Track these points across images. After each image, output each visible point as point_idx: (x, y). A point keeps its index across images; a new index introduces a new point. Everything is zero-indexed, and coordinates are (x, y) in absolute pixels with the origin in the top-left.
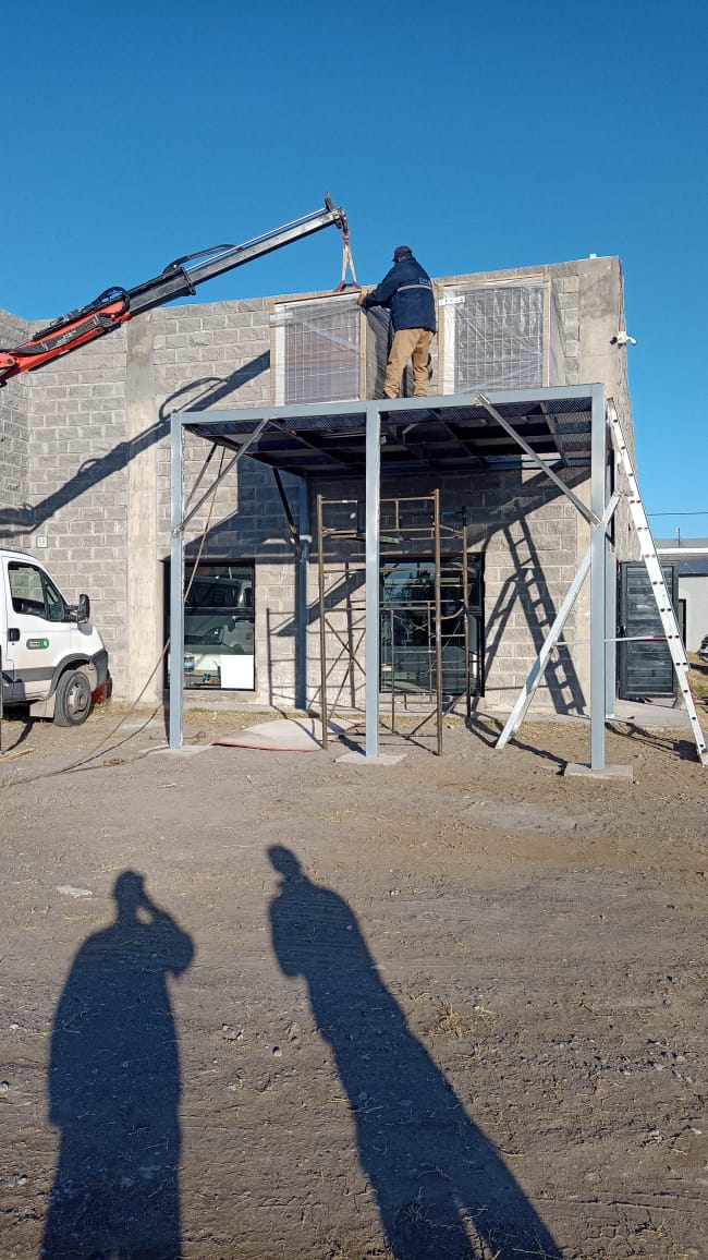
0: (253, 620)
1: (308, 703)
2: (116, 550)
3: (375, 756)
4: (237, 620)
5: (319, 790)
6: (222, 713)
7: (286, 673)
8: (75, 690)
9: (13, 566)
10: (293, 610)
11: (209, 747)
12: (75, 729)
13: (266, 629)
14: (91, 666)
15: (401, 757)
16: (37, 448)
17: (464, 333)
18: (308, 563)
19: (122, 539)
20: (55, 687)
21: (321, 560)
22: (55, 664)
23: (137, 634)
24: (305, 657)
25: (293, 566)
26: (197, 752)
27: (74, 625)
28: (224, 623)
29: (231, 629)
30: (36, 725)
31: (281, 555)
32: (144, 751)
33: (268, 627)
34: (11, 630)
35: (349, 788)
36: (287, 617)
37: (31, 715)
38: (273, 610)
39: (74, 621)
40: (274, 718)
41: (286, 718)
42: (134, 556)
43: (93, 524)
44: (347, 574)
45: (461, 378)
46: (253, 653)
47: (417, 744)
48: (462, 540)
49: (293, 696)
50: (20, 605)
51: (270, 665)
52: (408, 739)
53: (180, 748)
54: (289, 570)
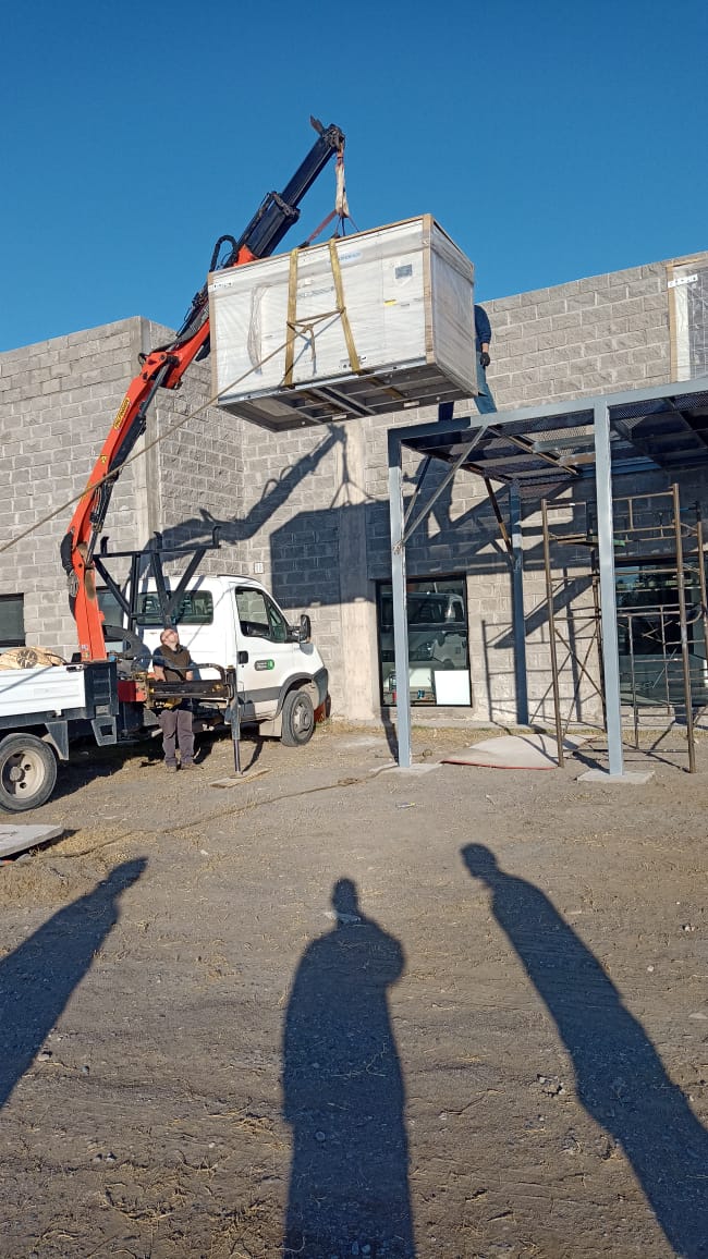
0: (466, 634)
1: (530, 718)
2: (328, 572)
3: (620, 774)
4: (446, 634)
5: (568, 811)
6: (443, 730)
7: (505, 686)
8: (299, 710)
9: (239, 590)
10: (510, 620)
11: (438, 765)
12: (301, 748)
13: (482, 643)
14: (313, 684)
15: (650, 775)
16: (251, 478)
17: (699, 314)
18: (523, 573)
19: (334, 561)
20: (281, 707)
21: (548, 567)
22: (281, 684)
23: (352, 653)
24: (524, 670)
25: (508, 576)
26: (427, 770)
27: (296, 645)
28: (435, 638)
29: (441, 644)
30: (266, 745)
31: (493, 565)
32: (376, 770)
33: (484, 640)
34: (240, 653)
35: (601, 809)
36: (502, 628)
37: (261, 734)
38: (488, 622)
39: (296, 641)
40: (496, 734)
41: (510, 734)
42: (346, 576)
43: (305, 547)
44: (566, 582)
45: (698, 362)
46: (468, 667)
47: (662, 760)
48: (697, 538)
49: (515, 711)
50: (247, 628)
51: (488, 679)
52: (649, 754)
53: (409, 766)
54: (503, 580)
